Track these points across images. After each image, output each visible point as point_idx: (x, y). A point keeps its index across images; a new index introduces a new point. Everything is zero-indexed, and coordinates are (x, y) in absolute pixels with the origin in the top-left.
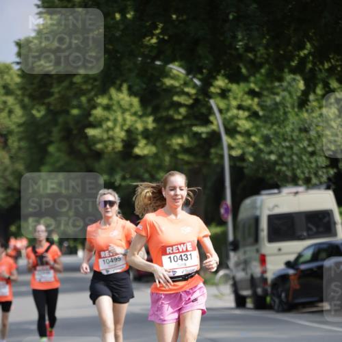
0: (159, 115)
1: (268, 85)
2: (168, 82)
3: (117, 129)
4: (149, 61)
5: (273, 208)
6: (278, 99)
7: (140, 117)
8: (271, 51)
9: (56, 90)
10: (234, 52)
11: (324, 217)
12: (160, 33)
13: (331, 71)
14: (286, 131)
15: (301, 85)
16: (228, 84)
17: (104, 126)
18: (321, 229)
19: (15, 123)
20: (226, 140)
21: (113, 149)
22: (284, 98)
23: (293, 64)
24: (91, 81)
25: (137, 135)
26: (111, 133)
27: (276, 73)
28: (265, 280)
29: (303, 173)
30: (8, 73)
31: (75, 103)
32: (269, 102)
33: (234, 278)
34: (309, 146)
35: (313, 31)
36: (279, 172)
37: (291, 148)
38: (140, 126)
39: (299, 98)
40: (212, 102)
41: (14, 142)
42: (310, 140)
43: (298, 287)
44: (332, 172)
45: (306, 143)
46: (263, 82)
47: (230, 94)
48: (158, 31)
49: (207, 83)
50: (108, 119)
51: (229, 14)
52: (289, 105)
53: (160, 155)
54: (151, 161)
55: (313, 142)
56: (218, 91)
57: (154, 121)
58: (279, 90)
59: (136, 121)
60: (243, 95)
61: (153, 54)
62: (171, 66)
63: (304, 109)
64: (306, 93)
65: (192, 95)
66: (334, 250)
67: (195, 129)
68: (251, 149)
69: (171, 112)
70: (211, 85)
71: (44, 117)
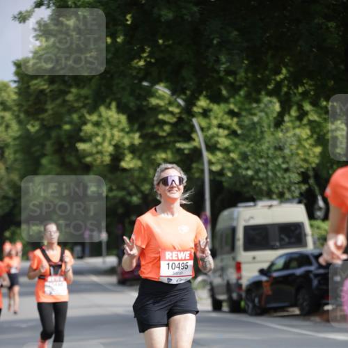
0: (145, 132)
1: (247, 106)
2: (154, 101)
4: (136, 81)
5: (249, 220)
6: (256, 119)
7: (128, 133)
8: (250, 75)
9: (49, 106)
10: (215, 75)
11: (296, 229)
12: (148, 57)
13: (305, 95)
14: (262, 150)
15: (277, 107)
16: (209, 105)
17: (94, 141)
18: (293, 240)
19: (11, 137)
20: (206, 155)
21: (102, 162)
22: (261, 118)
23: (270, 87)
24: (82, 99)
25: (124, 149)
26: (100, 147)
27: (254, 95)
28: (240, 286)
29: (277, 188)
30: (5, 90)
31: (67, 119)
32: (247, 122)
33: (211, 284)
34: (283, 163)
35: (288, 58)
36: (255, 187)
37: (266, 165)
38: (127, 142)
39: (275, 118)
40: (195, 121)
41: (9, 154)
42: (284, 157)
43: (270, 293)
44: (304, 187)
45: (280, 160)
46: (243, 103)
47: (211, 114)
48: (145, 55)
49: (191, 102)
50: (97, 135)
51: (213, 39)
52: (265, 125)
53: (145, 168)
54: (136, 174)
55: (287, 160)
56: (200, 110)
57: (141, 137)
58: (256, 111)
59: (123, 137)
60: (223, 116)
61: (141, 75)
62: (157, 87)
63: (279, 129)
64: (281, 115)
65: (177, 113)
66: (304, 260)
67: (179, 145)
68: (229, 165)
69: (156, 129)
70: (194, 105)
71: (37, 132)
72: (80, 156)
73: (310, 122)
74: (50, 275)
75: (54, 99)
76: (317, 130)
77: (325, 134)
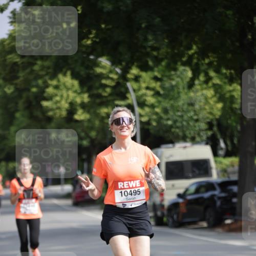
0: (92, 93)
1: (167, 73)
2: (98, 70)
3: (63, 102)
4: (85, 56)
5: (169, 157)
6: (174, 83)
7: (79, 94)
8: (169, 50)
9: (22, 74)
10: (143, 51)
11: (204, 164)
12: (94, 37)
13: (210, 64)
14: (178, 106)
15: (189, 74)
16: (139, 72)
17: (54, 100)
18: (202, 172)
20: (137, 110)
21: (60, 116)
22: (178, 83)
23: (184, 59)
24: (46, 69)
25: (77, 106)
26: (58, 105)
27: (172, 65)
28: (162, 206)
29: (190, 133)
31: (34, 83)
32: (167, 85)
34: (194, 115)
35: (197, 37)
36: (173, 133)
37: (182, 116)
38: (78, 100)
39: (188, 82)
40: (129, 85)
42: (195, 111)
43: (185, 211)
44: (210, 133)
45: (192, 114)
46: (164, 71)
47: (141, 79)
48: (91, 36)
49: (126, 71)
50: (56, 95)
51: (141, 24)
52: (181, 87)
53: (92, 120)
54: (86, 124)
55: (197, 113)
56: (133, 77)
57: (89, 96)
58: (174, 77)
59: (76, 97)
60: (150, 81)
61: (89, 51)
62: (100, 59)
63: (191, 91)
64: (192, 80)
65: (115, 79)
66: (210, 186)
67: (117, 102)
68: (155, 117)
69: (100, 91)
70: (128, 72)
71: (12, 93)
72: (44, 111)
73: (214, 85)
74: (24, 198)
75: (24, 68)
76: (219, 90)
77: (225, 94)
